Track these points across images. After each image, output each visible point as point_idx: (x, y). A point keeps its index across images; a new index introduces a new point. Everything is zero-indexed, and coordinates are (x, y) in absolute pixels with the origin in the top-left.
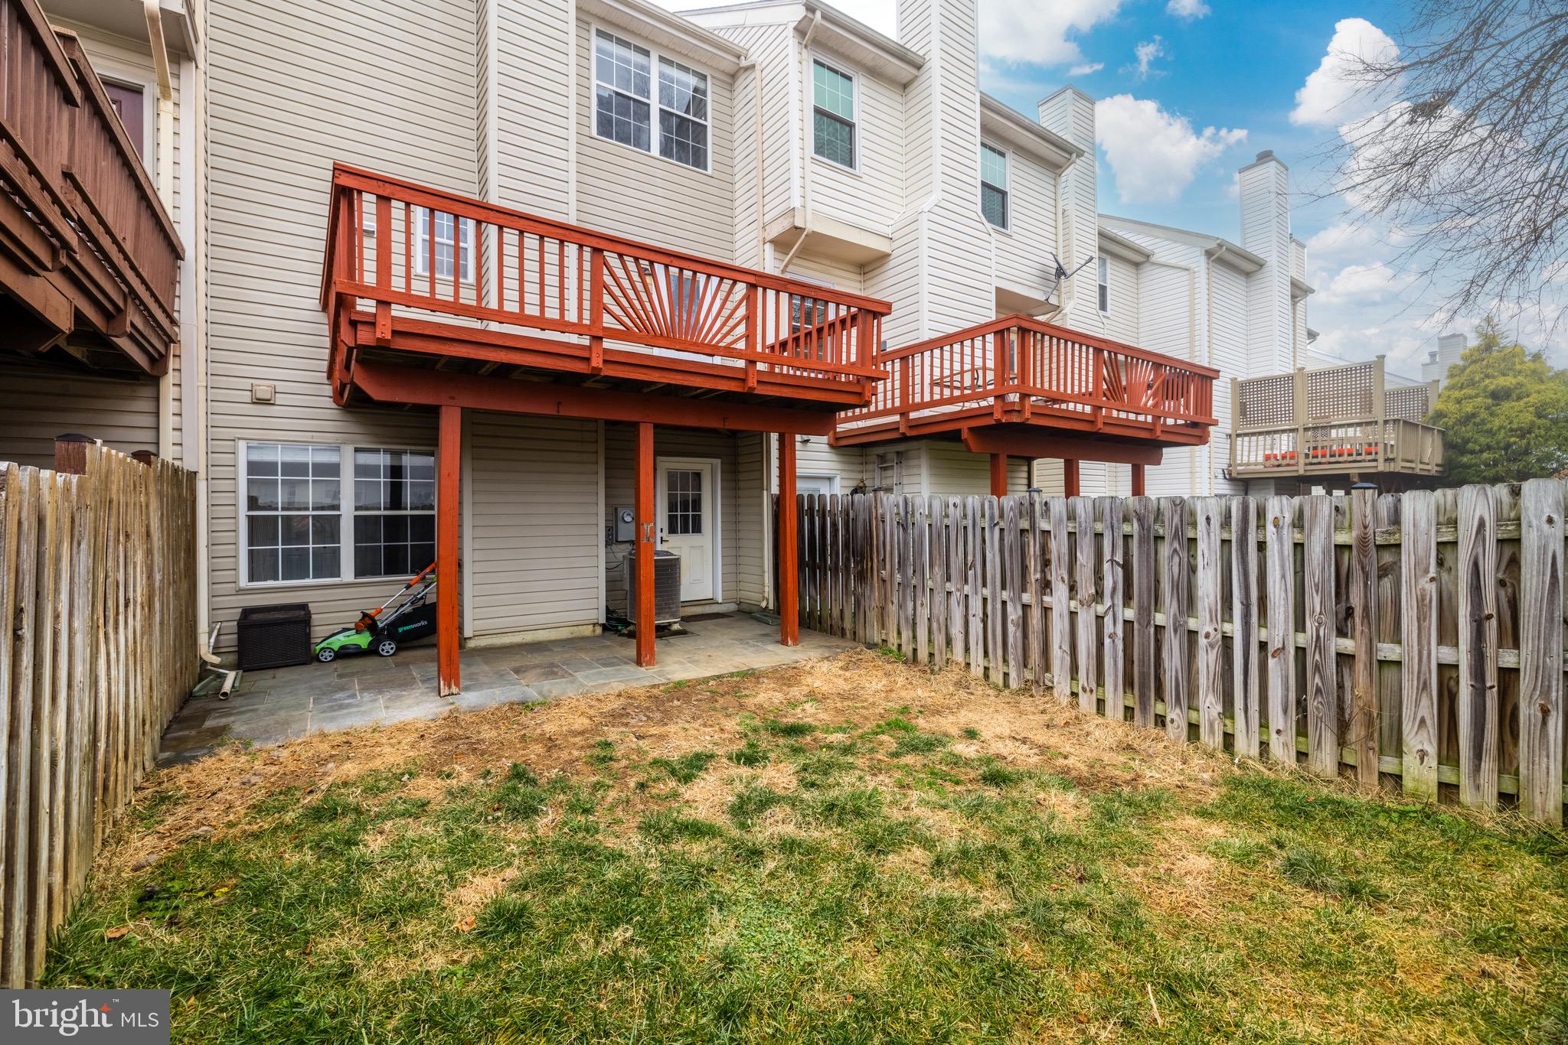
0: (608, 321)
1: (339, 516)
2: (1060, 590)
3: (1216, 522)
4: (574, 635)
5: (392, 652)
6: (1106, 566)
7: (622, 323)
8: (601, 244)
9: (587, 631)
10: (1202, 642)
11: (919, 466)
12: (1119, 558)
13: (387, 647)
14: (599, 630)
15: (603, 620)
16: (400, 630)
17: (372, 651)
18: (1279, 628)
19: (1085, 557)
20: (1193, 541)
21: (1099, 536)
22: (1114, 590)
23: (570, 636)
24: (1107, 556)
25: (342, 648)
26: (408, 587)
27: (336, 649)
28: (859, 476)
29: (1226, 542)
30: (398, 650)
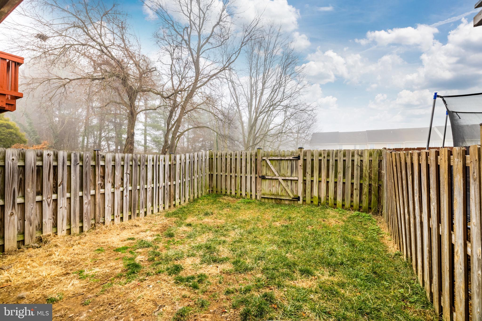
2: (108, 186)
3: (151, 161)
6: (125, 175)
10: (148, 190)
12: (128, 172)
18: (162, 184)
19: (118, 173)
20: (147, 166)
21: (123, 166)
22: (127, 182)
24: (125, 172)
29: (153, 165)
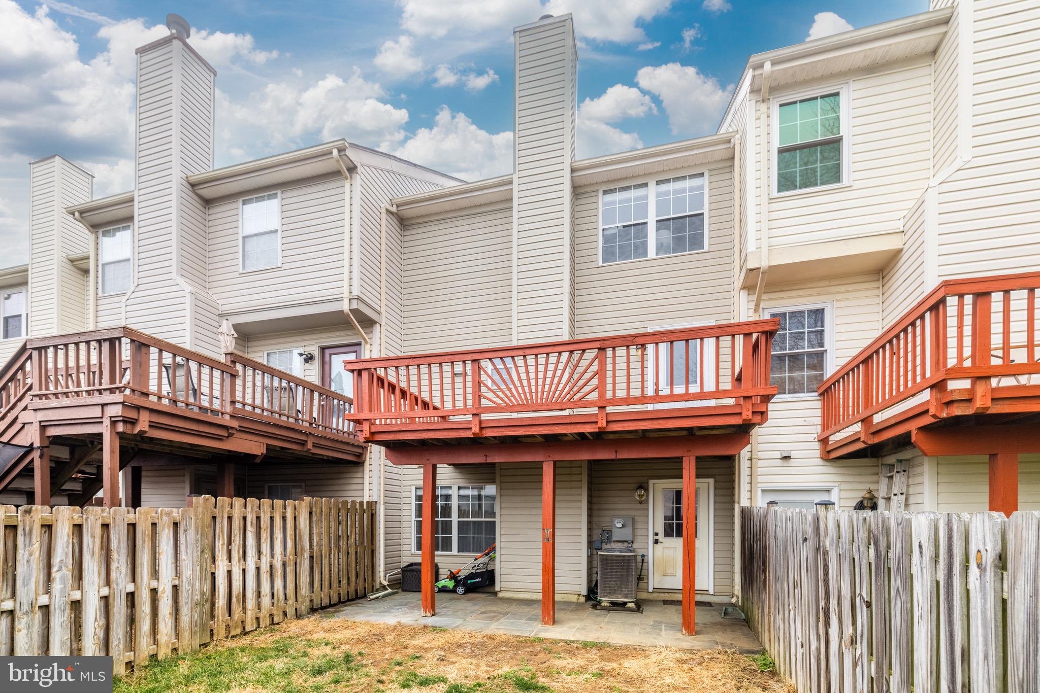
0: (485, 403)
1: (451, 521)
4: (564, 600)
5: (463, 592)
7: (494, 402)
8: (476, 357)
9: (574, 598)
11: (922, 474)
13: (461, 590)
14: (582, 599)
15: (585, 592)
16: (469, 582)
17: (454, 591)
23: (562, 600)
25: (443, 587)
26: (476, 559)
27: (440, 587)
28: (867, 487)
30: (466, 592)
